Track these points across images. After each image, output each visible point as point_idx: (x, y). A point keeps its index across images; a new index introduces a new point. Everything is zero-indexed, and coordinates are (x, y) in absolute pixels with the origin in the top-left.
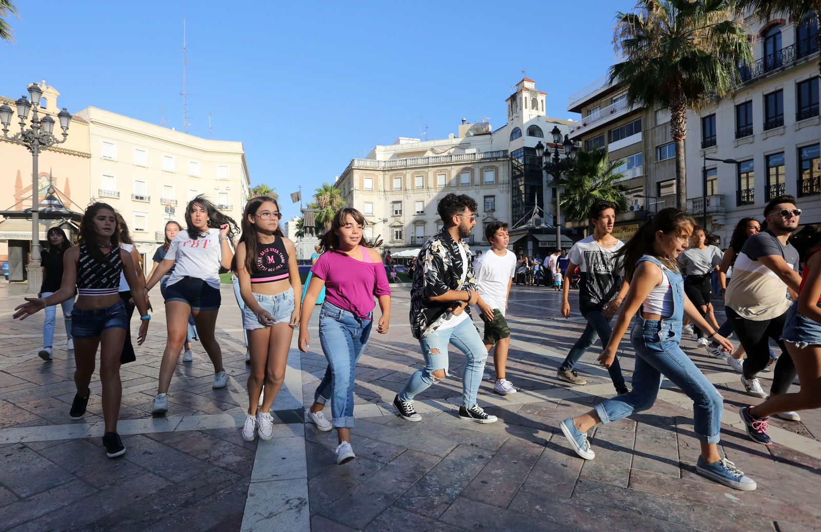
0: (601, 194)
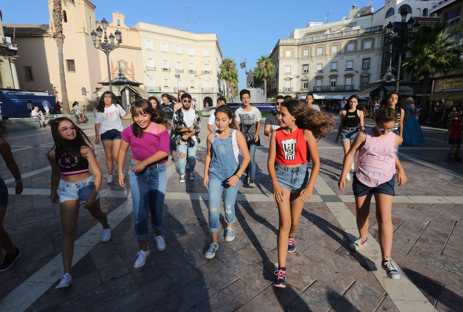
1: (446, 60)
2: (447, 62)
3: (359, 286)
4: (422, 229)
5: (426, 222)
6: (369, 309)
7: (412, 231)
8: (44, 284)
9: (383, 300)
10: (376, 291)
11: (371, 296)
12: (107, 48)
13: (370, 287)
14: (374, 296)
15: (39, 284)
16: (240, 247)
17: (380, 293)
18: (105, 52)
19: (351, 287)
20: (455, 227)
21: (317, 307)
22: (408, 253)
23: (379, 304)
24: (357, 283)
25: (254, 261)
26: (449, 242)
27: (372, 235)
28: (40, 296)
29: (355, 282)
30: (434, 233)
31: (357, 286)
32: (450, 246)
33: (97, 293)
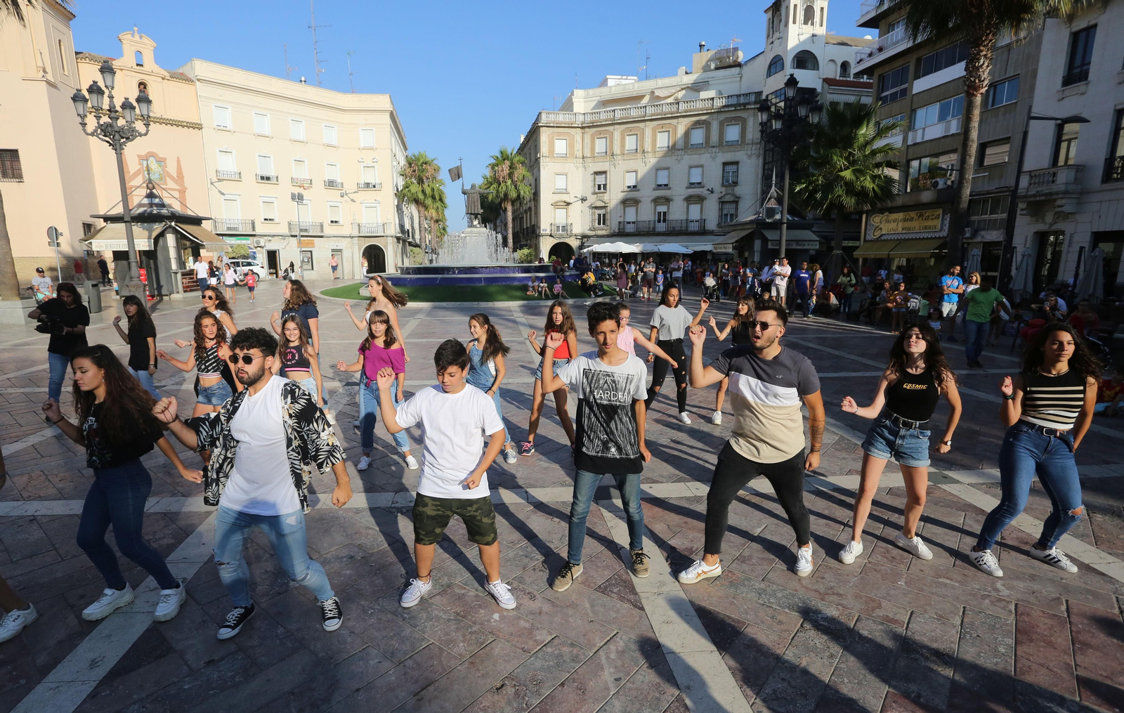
12: (116, 136)
18: (111, 145)
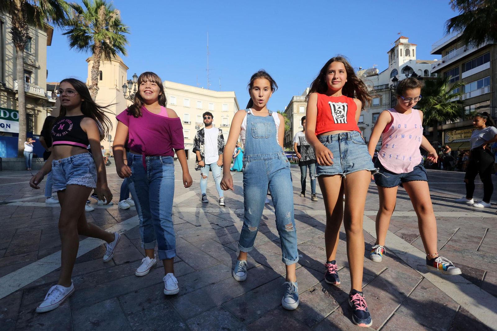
0: (442, 106)
1: (452, 109)
2: (454, 112)
3: (392, 271)
4: (453, 233)
5: (456, 228)
6: (406, 288)
7: (442, 234)
8: (55, 264)
9: (420, 282)
10: (411, 275)
11: (406, 278)
13: (404, 273)
14: (410, 279)
15: (50, 264)
16: (260, 243)
17: (416, 277)
19: (382, 272)
20: (488, 232)
21: (348, 286)
22: (440, 249)
23: (417, 285)
24: (390, 269)
25: (276, 254)
26: (483, 242)
27: (400, 237)
28: (50, 272)
29: (387, 268)
30: (467, 236)
31: (390, 271)
32: (486, 245)
33: (110, 272)
